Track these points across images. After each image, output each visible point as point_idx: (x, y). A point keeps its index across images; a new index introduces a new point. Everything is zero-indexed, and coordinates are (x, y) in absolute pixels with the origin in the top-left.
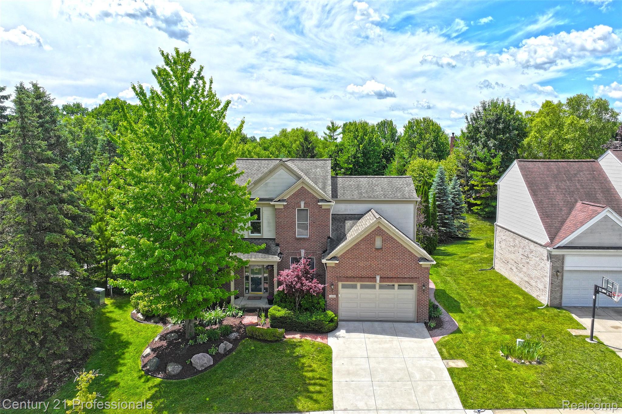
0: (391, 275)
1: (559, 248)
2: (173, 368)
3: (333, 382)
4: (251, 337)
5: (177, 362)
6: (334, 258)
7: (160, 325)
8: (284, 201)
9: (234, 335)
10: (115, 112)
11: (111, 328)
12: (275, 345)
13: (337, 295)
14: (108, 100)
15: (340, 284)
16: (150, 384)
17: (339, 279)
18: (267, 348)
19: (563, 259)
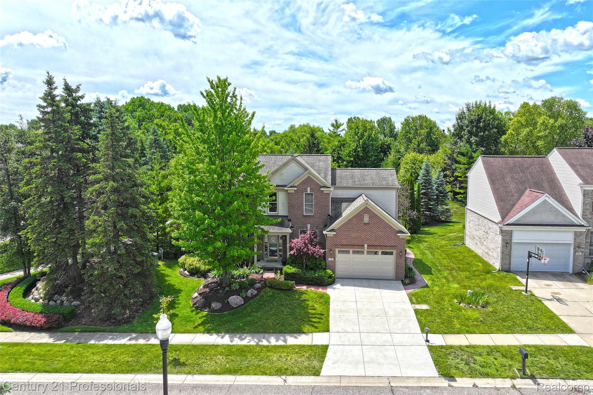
0: (376, 243)
1: (507, 225)
2: (215, 305)
3: (330, 316)
4: (271, 287)
5: (218, 301)
6: (332, 230)
7: (202, 279)
8: (294, 187)
9: (258, 285)
10: (140, 109)
11: (166, 281)
12: (288, 293)
13: (335, 259)
14: (134, 98)
15: (337, 250)
16: (200, 315)
17: (336, 246)
18: (282, 295)
19: (511, 233)
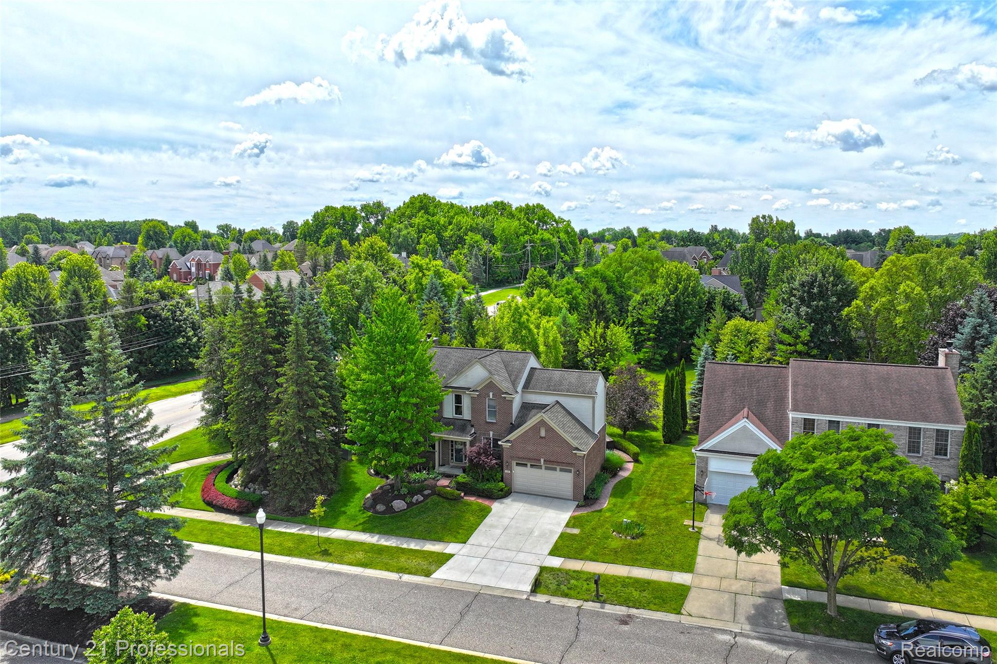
0: (552, 459)
1: (701, 450)
2: (380, 507)
3: (477, 530)
4: (439, 495)
5: (383, 504)
6: (508, 441)
7: (384, 480)
8: (477, 391)
9: (426, 492)
11: (351, 478)
12: (452, 502)
13: (511, 471)
14: (414, 196)
15: (514, 463)
16: (365, 515)
17: (512, 458)
18: (446, 505)
19: (707, 460)
